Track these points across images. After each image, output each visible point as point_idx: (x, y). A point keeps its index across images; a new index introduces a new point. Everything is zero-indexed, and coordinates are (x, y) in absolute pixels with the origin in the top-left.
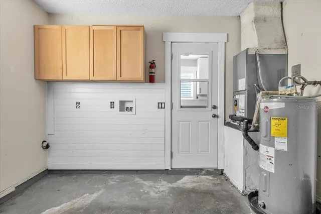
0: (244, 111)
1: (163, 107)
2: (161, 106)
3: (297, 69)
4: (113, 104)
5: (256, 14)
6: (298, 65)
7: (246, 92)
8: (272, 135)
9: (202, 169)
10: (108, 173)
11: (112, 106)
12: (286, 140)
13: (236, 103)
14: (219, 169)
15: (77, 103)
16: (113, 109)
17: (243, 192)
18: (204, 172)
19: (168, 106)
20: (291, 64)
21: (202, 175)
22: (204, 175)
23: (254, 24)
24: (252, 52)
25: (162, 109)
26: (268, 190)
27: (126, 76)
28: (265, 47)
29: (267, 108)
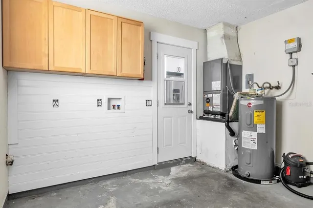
0: (219, 107)
1: (150, 104)
2: (148, 103)
3: (250, 77)
4: (99, 101)
5: (224, 32)
6: (251, 74)
7: (222, 92)
8: (255, 123)
9: (181, 159)
10: (95, 181)
11: (99, 104)
12: (264, 126)
13: (208, 101)
14: (193, 156)
15: (54, 101)
16: (100, 107)
17: (225, 169)
18: (183, 162)
19: (154, 103)
20: (245, 73)
21: (183, 164)
22: (184, 164)
23: (223, 40)
24: (225, 61)
25: (149, 107)
26: (252, 163)
27: (126, 71)
28: (232, 59)
29: (250, 104)
